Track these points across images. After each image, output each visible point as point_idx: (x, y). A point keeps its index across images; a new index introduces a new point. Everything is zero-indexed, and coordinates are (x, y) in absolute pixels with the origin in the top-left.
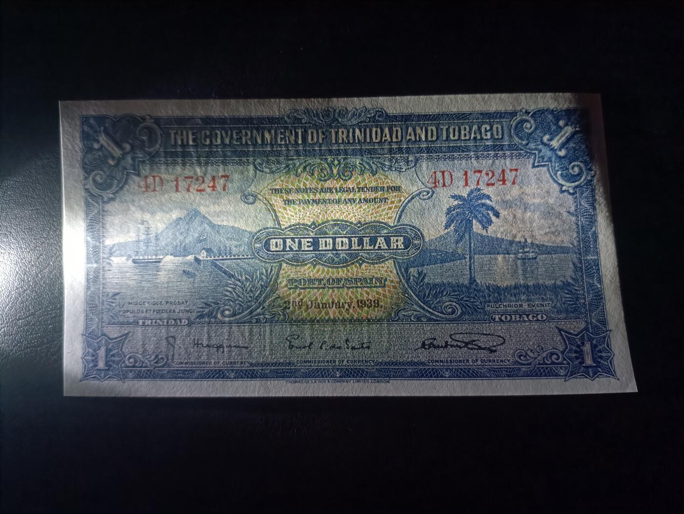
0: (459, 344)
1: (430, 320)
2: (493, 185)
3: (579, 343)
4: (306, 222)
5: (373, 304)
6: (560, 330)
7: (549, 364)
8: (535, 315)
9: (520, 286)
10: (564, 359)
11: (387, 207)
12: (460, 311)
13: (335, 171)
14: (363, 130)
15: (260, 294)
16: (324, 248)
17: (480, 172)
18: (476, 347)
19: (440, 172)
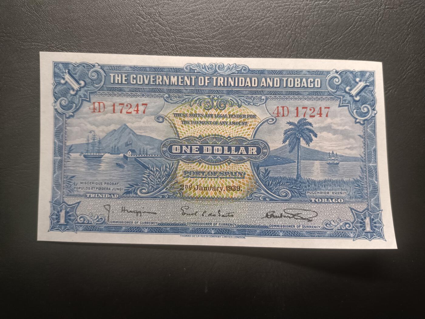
0: (289, 215)
1: (271, 200)
2: (314, 116)
4: (195, 135)
5: (236, 189)
6: (351, 209)
7: (344, 230)
8: (337, 199)
9: (328, 181)
10: (354, 227)
11: (247, 128)
12: (290, 195)
13: (215, 104)
14: (233, 78)
15: (165, 180)
16: (206, 152)
17: (306, 108)
18: (299, 218)
19: (281, 107)
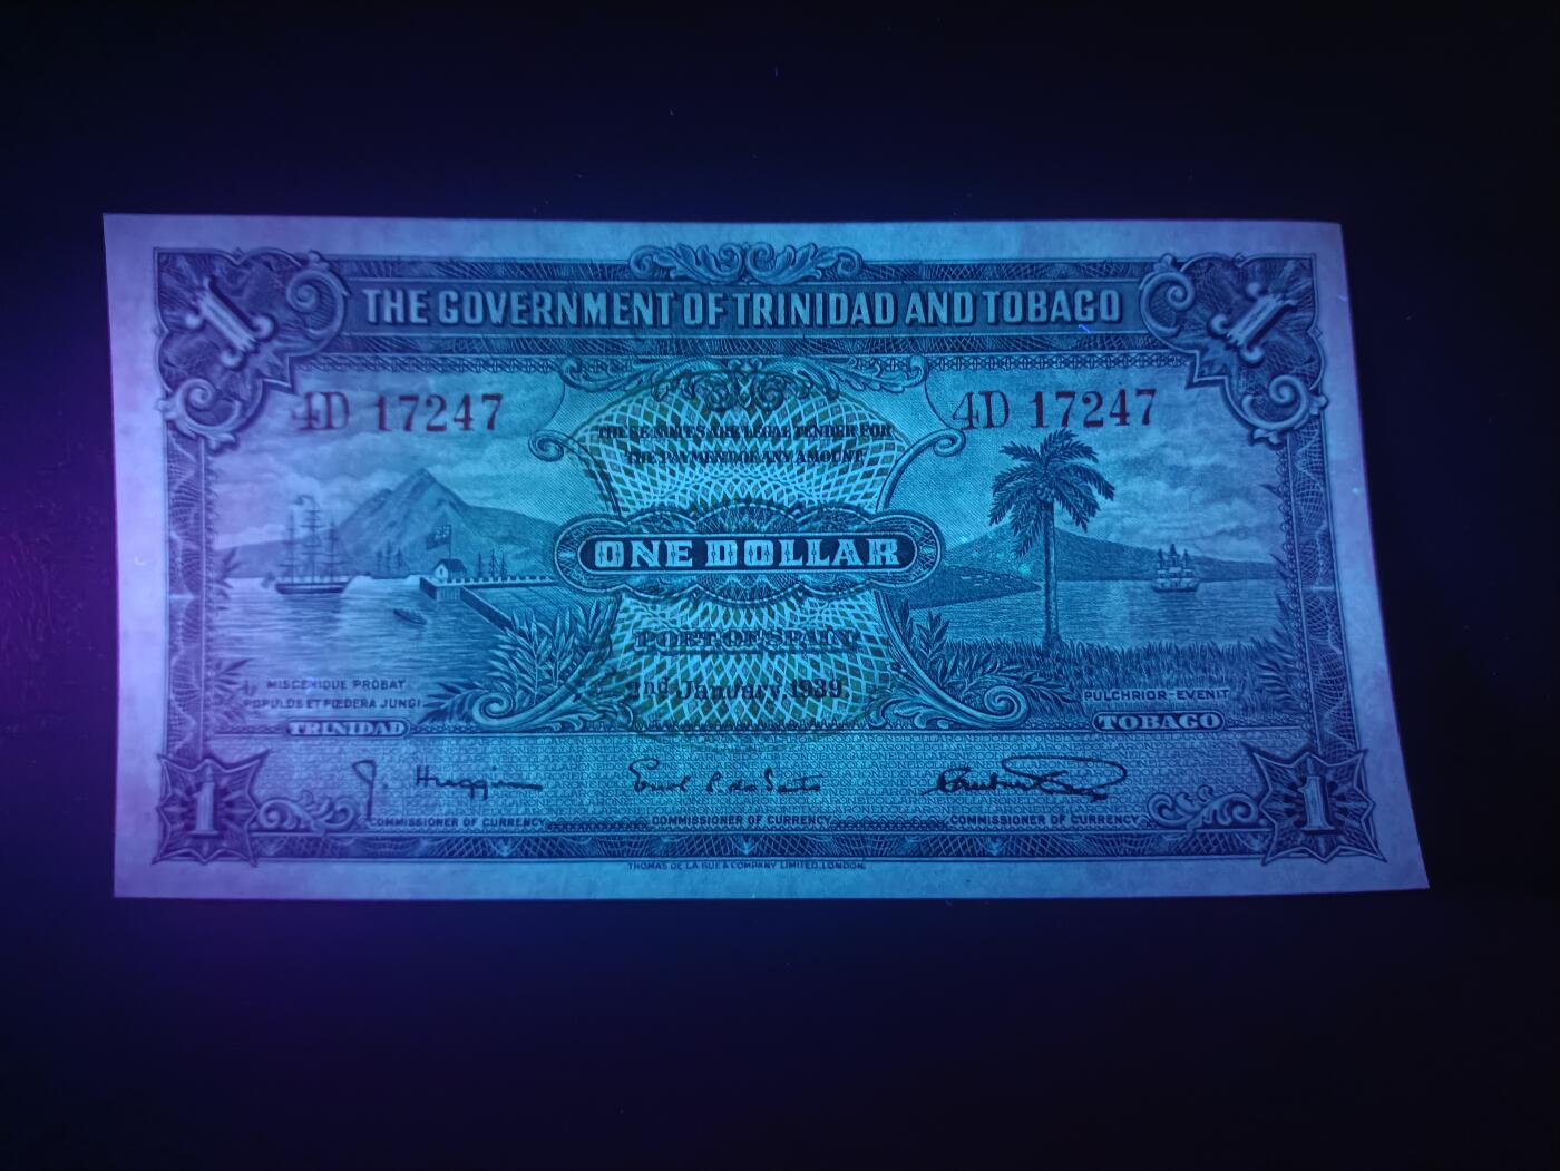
0: (1023, 780)
1: (956, 725)
2: (1100, 423)
3: (1294, 778)
4: (677, 503)
5: (828, 690)
6: (1250, 750)
7: (1225, 827)
8: (1195, 717)
9: (1161, 650)
10: (1261, 816)
11: (860, 472)
12: (1024, 707)
13: (745, 389)
14: (807, 297)
15: (571, 665)
17: (1071, 394)
18: (1060, 787)
19: (981, 393)
